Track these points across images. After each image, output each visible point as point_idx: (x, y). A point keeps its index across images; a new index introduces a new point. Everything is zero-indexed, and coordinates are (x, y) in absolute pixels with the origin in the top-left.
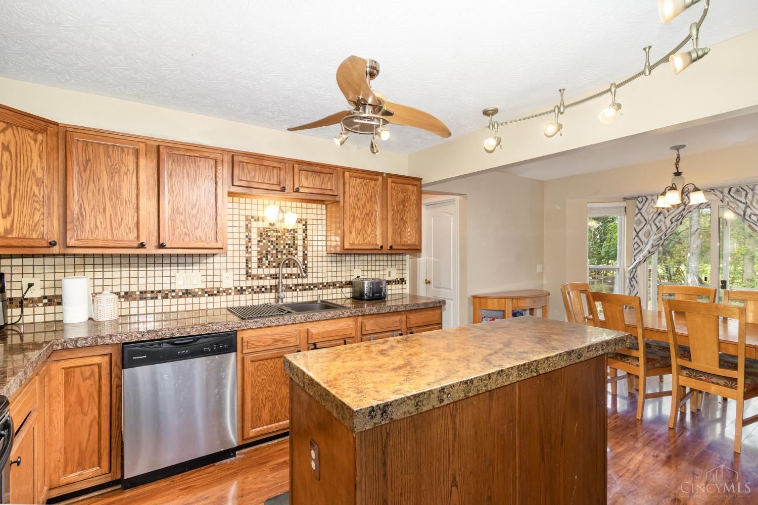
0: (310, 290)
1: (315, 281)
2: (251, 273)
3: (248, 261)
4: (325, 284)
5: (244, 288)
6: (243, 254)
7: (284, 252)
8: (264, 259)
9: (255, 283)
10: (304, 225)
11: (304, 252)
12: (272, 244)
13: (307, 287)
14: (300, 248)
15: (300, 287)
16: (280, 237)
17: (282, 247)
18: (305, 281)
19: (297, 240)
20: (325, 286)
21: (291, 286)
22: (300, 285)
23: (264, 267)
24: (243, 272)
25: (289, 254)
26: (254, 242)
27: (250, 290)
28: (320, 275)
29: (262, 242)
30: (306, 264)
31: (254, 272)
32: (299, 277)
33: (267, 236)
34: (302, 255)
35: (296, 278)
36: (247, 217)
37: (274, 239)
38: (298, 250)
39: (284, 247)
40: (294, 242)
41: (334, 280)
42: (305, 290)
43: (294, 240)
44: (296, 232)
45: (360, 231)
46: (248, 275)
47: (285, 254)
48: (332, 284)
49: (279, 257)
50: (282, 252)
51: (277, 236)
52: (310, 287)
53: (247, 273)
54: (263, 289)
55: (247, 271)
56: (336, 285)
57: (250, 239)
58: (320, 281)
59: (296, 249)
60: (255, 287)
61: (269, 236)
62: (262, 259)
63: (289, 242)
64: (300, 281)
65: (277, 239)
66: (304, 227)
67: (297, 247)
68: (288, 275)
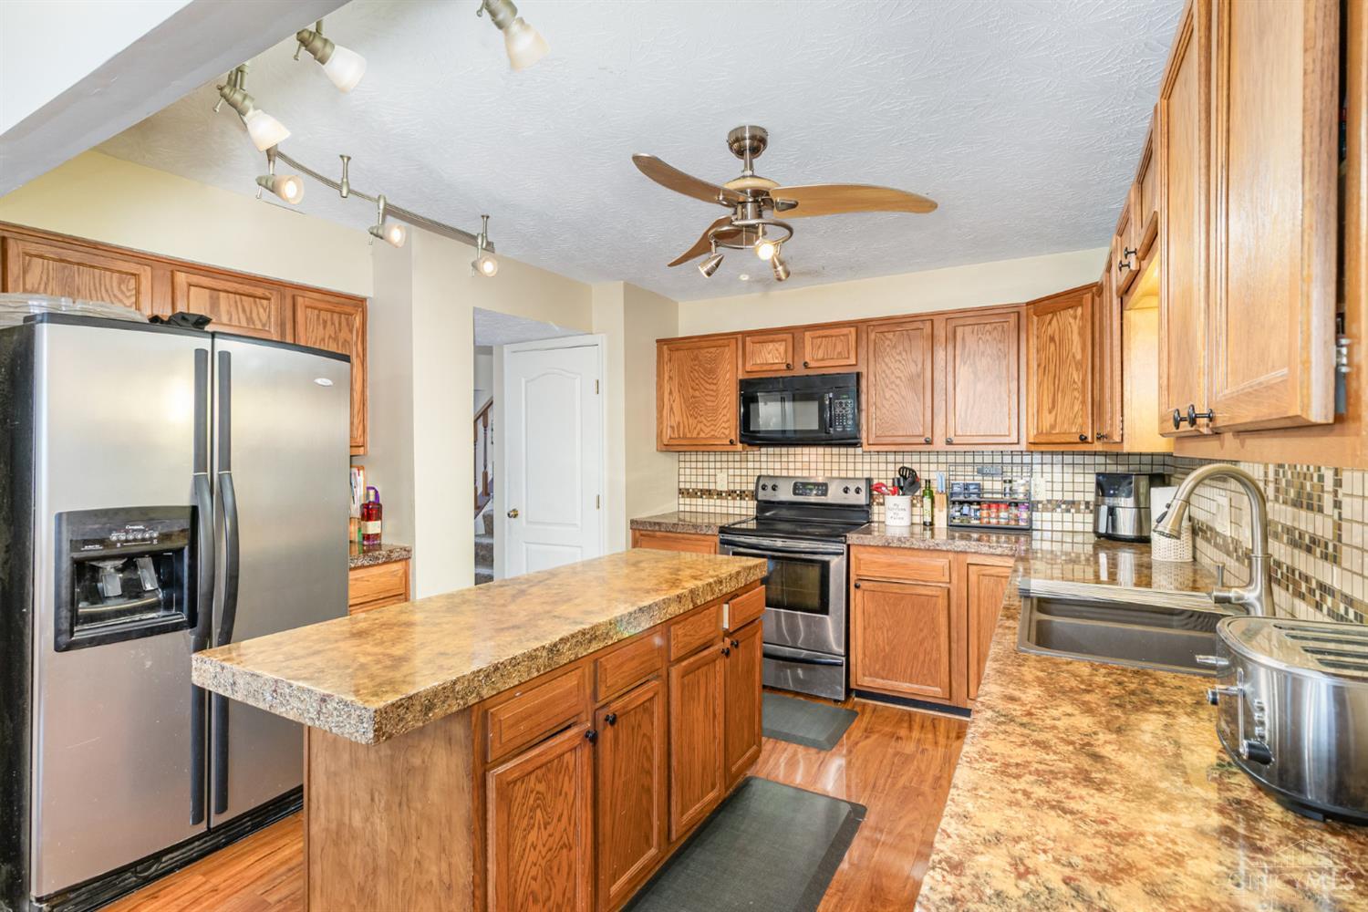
3: (1266, 477)
8: (1281, 473)
23: (1281, 499)
31: (1270, 512)
62: (1278, 475)
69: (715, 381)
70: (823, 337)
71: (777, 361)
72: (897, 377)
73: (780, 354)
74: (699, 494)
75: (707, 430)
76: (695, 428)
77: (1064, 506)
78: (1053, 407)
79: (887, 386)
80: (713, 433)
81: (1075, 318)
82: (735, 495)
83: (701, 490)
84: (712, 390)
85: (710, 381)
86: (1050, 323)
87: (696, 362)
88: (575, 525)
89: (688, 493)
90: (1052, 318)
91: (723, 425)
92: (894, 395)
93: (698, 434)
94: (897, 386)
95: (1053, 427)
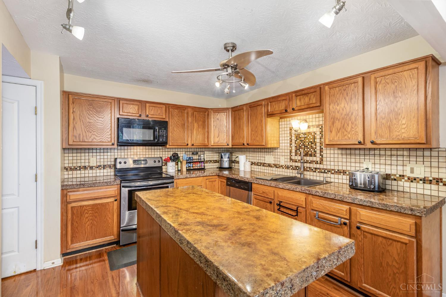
0: (325, 173)
1: (329, 167)
2: (292, 158)
3: (291, 152)
4: (336, 170)
5: (289, 166)
6: (289, 148)
7: (309, 147)
8: (298, 151)
9: (294, 164)
10: (320, 129)
11: (321, 147)
12: (302, 142)
13: (323, 171)
14: (318, 144)
15: (318, 170)
16: (306, 137)
17: (307, 144)
18: (321, 166)
19: (316, 139)
20: (337, 172)
21: (312, 168)
22: (318, 169)
23: (298, 155)
24: (289, 157)
25: (311, 148)
26: (293, 141)
27: (291, 167)
28: (332, 163)
29: (297, 141)
30: (322, 155)
31: (293, 158)
32: (317, 164)
33: (299, 138)
34: (319, 149)
35: (316, 163)
36: (290, 128)
37: (303, 139)
38: (317, 145)
39: (309, 143)
40: (314, 140)
41: (344, 168)
42: (321, 172)
43: (314, 139)
44: (316, 134)
45: (340, 129)
46: (291, 159)
47: (309, 148)
48: (342, 171)
49: (306, 150)
50: (307, 147)
51: (304, 137)
52: (325, 171)
53: (290, 158)
54: (298, 168)
55: (290, 157)
56: (346, 173)
57: (291, 140)
58: (332, 168)
59: (316, 145)
60: (294, 166)
61: (300, 138)
62: (297, 151)
63: (311, 140)
64: (318, 166)
65: (304, 139)
66: (321, 130)
67: (316, 143)
68: (311, 161)
69: (102, 117)
70: (153, 107)
71: (134, 112)
72: (178, 124)
73: (135, 110)
74: (78, 168)
75: (97, 138)
76: (90, 137)
77: (209, 162)
78: (218, 136)
79: (175, 127)
80: (101, 140)
81: (225, 115)
82: (100, 167)
83: (80, 167)
84: (101, 121)
85: (100, 116)
86: (217, 115)
87: (91, 107)
88: (13, 194)
89: (71, 169)
90: (218, 114)
91: (107, 136)
92: (177, 130)
93: (93, 140)
94: (178, 127)
95: (218, 141)
